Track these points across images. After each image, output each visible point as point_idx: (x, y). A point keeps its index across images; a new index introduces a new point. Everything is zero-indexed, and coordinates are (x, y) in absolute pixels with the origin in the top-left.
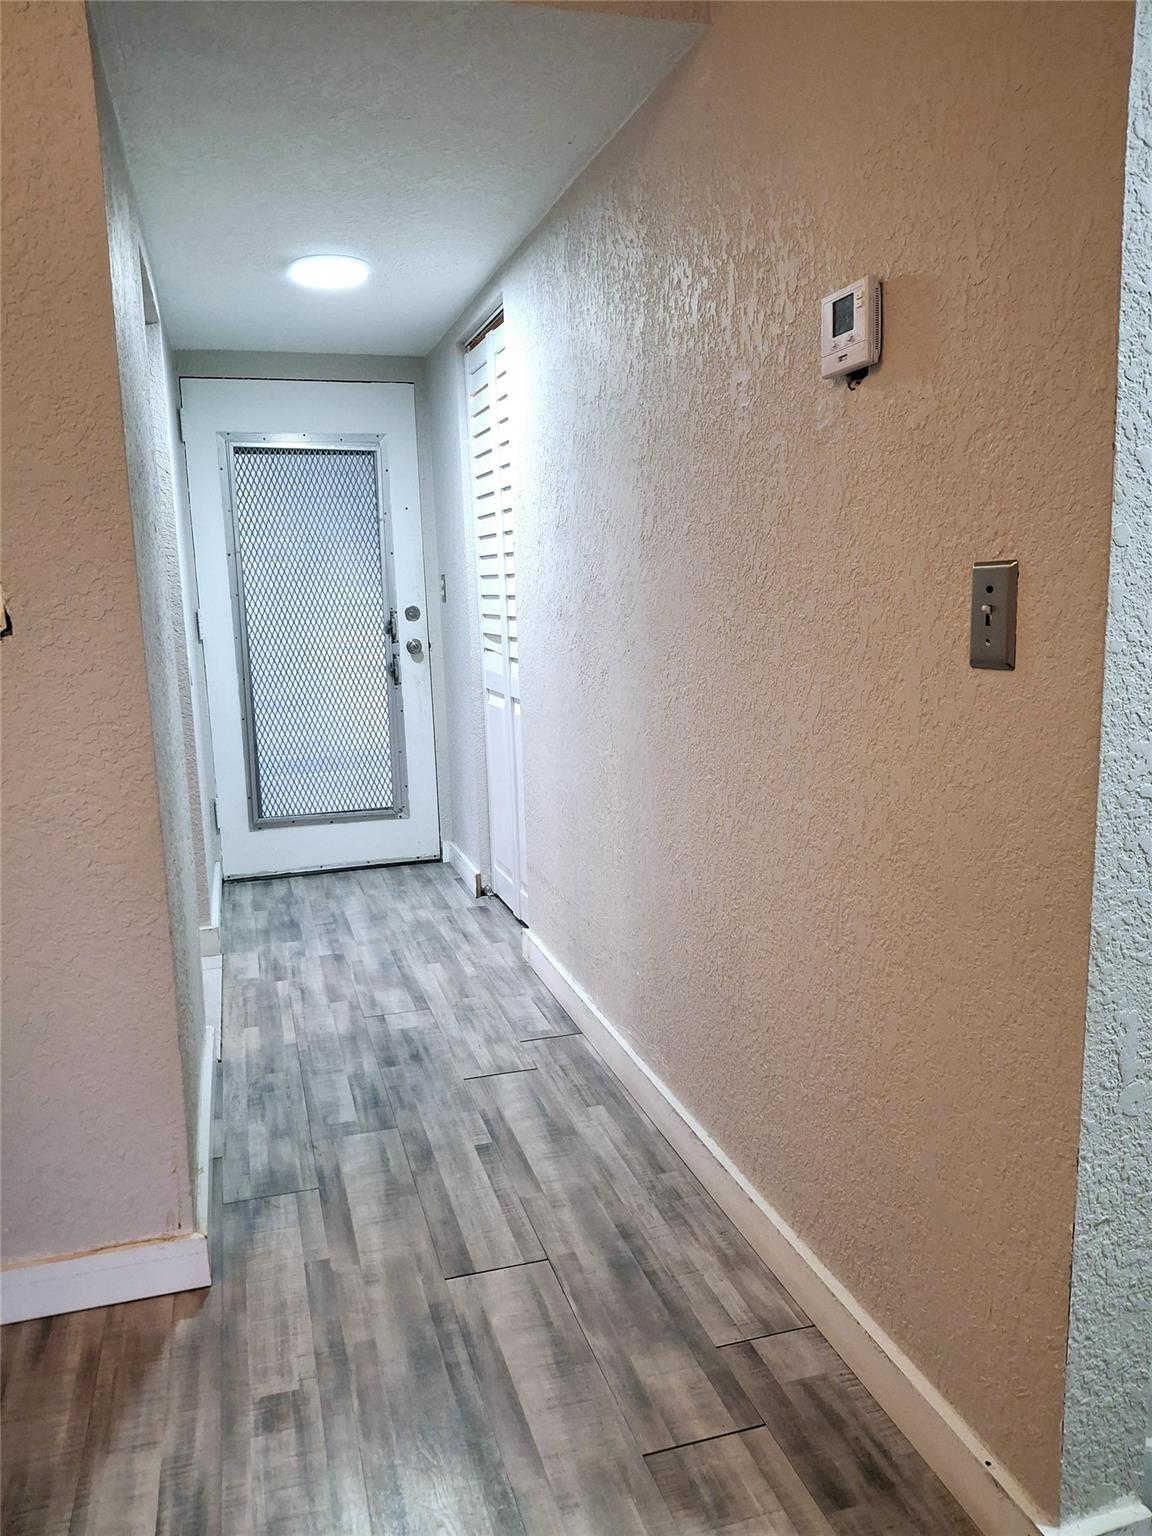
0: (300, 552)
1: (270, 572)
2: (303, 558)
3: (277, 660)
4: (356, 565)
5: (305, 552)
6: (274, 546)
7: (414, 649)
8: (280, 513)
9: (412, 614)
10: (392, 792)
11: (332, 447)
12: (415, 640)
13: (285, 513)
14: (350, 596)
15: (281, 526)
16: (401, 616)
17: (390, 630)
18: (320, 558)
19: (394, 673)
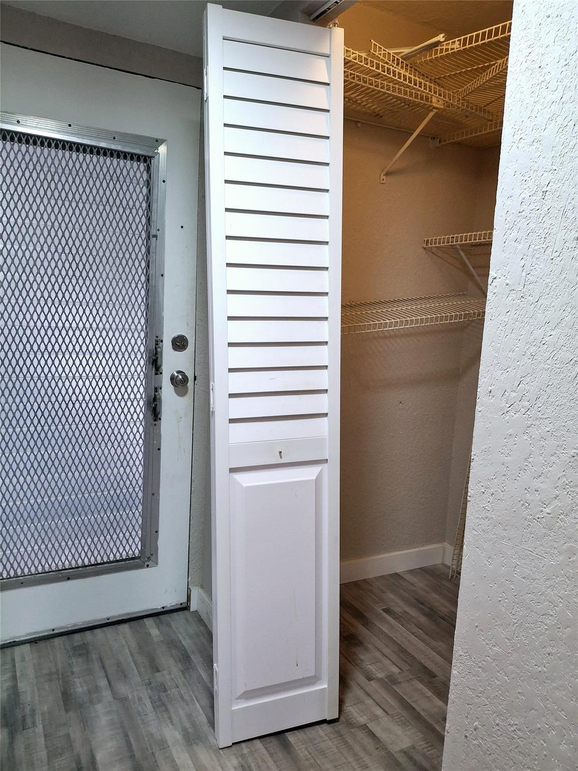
0: (53, 264)
1: (13, 285)
2: (57, 272)
3: (14, 393)
4: (121, 285)
5: (60, 265)
6: (20, 254)
7: (180, 382)
8: (31, 215)
9: (180, 343)
10: (141, 540)
11: (103, 145)
12: (178, 372)
13: (38, 216)
14: (111, 319)
15: (31, 231)
16: (167, 346)
17: (155, 362)
18: (77, 274)
19: (154, 409)
